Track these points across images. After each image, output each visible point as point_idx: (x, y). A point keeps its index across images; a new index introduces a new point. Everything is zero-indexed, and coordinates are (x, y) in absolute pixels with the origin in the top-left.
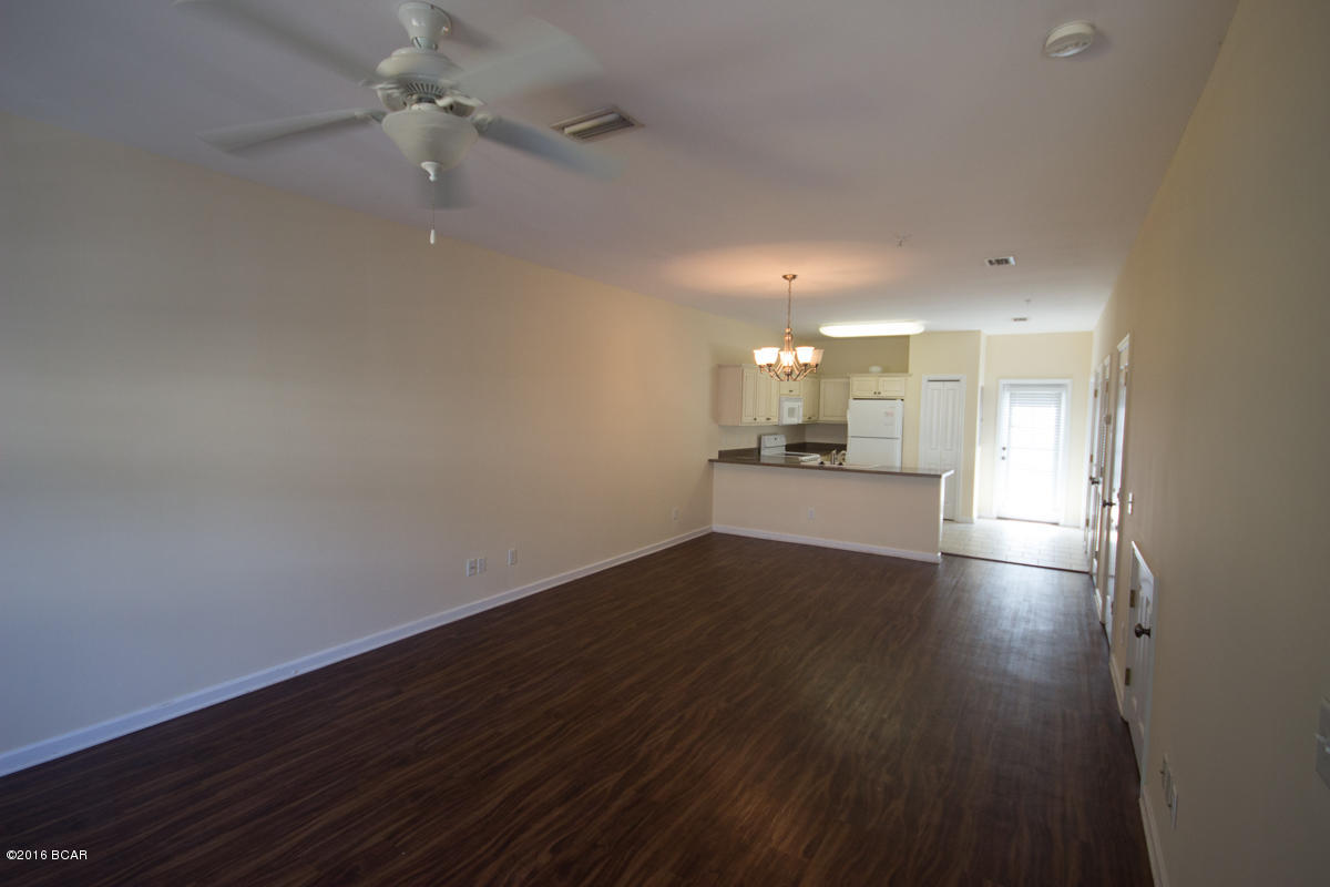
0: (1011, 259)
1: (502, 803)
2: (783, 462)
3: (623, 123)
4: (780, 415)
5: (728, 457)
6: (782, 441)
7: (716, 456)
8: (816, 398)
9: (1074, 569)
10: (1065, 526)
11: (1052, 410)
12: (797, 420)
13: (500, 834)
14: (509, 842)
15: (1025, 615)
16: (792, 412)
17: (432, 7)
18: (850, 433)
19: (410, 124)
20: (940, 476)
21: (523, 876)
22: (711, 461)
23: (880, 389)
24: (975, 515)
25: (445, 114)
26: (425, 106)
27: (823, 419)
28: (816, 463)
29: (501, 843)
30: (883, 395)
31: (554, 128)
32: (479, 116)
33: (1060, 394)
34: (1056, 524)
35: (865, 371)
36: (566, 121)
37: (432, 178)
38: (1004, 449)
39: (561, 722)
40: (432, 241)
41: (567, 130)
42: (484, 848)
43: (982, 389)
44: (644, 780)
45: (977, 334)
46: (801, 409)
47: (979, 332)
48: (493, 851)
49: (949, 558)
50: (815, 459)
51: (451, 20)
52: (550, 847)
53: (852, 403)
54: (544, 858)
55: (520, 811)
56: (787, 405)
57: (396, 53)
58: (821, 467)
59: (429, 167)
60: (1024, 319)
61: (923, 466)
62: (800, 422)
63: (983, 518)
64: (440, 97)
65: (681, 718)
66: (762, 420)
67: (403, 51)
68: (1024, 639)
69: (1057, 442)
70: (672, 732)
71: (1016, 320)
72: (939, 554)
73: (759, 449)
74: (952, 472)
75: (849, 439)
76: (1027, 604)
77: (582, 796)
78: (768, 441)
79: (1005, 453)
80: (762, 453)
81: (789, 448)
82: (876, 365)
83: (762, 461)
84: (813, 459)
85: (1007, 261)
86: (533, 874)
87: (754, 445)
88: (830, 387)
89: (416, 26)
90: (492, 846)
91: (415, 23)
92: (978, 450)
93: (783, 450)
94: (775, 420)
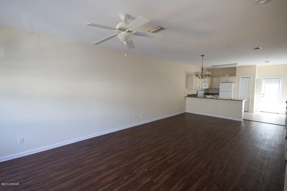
0: (260, 48)
1: (139, 159)
2: (203, 97)
3: (162, 29)
4: (202, 87)
5: (189, 96)
6: (203, 92)
7: (187, 96)
8: (212, 83)
9: (280, 124)
10: (280, 114)
11: (277, 85)
12: (207, 87)
13: (138, 164)
14: (139, 166)
15: (264, 134)
16: (205, 86)
17: (125, 14)
18: (220, 91)
19: (122, 35)
20: (242, 101)
21: (142, 172)
22: (185, 97)
23: (228, 80)
24: (254, 110)
25: (127, 33)
26: (124, 32)
27: (213, 87)
28: (210, 97)
29: (138, 166)
30: (229, 81)
31: (149, 31)
32: (133, 32)
33: (280, 80)
34: (278, 114)
35: (224, 76)
36: (150, 30)
37: (125, 45)
38: (263, 94)
39: (150, 147)
40: (125, 56)
41: (151, 31)
42: (135, 166)
43: (257, 79)
44: (166, 159)
45: (255, 66)
46: (208, 85)
47: (256, 65)
48: (137, 167)
49: (245, 120)
50: (211, 97)
51: (129, 16)
52: (147, 168)
53: (221, 83)
54: (146, 170)
55: (142, 161)
56: (204, 84)
57: (119, 23)
58: (212, 98)
59: (125, 43)
60: (268, 62)
61: (240, 98)
62: (207, 88)
63: (256, 111)
64: (126, 30)
65: (175, 148)
66: (198, 88)
67: (120, 23)
68: (262, 140)
69: (279, 93)
70: (173, 151)
71: (266, 62)
72: (242, 119)
73: (197, 94)
74: (246, 100)
75: (220, 92)
76: (265, 132)
77: (154, 160)
78: (199, 93)
79: (263, 95)
80: (198, 95)
81: (205, 94)
82: (227, 74)
83: (198, 97)
84: (210, 96)
85: (259, 48)
86: (144, 172)
87: (196, 93)
88: (215, 80)
89: (123, 18)
90: (137, 166)
91: (122, 17)
92: (255, 95)
93: (203, 94)
94: (201, 88)
